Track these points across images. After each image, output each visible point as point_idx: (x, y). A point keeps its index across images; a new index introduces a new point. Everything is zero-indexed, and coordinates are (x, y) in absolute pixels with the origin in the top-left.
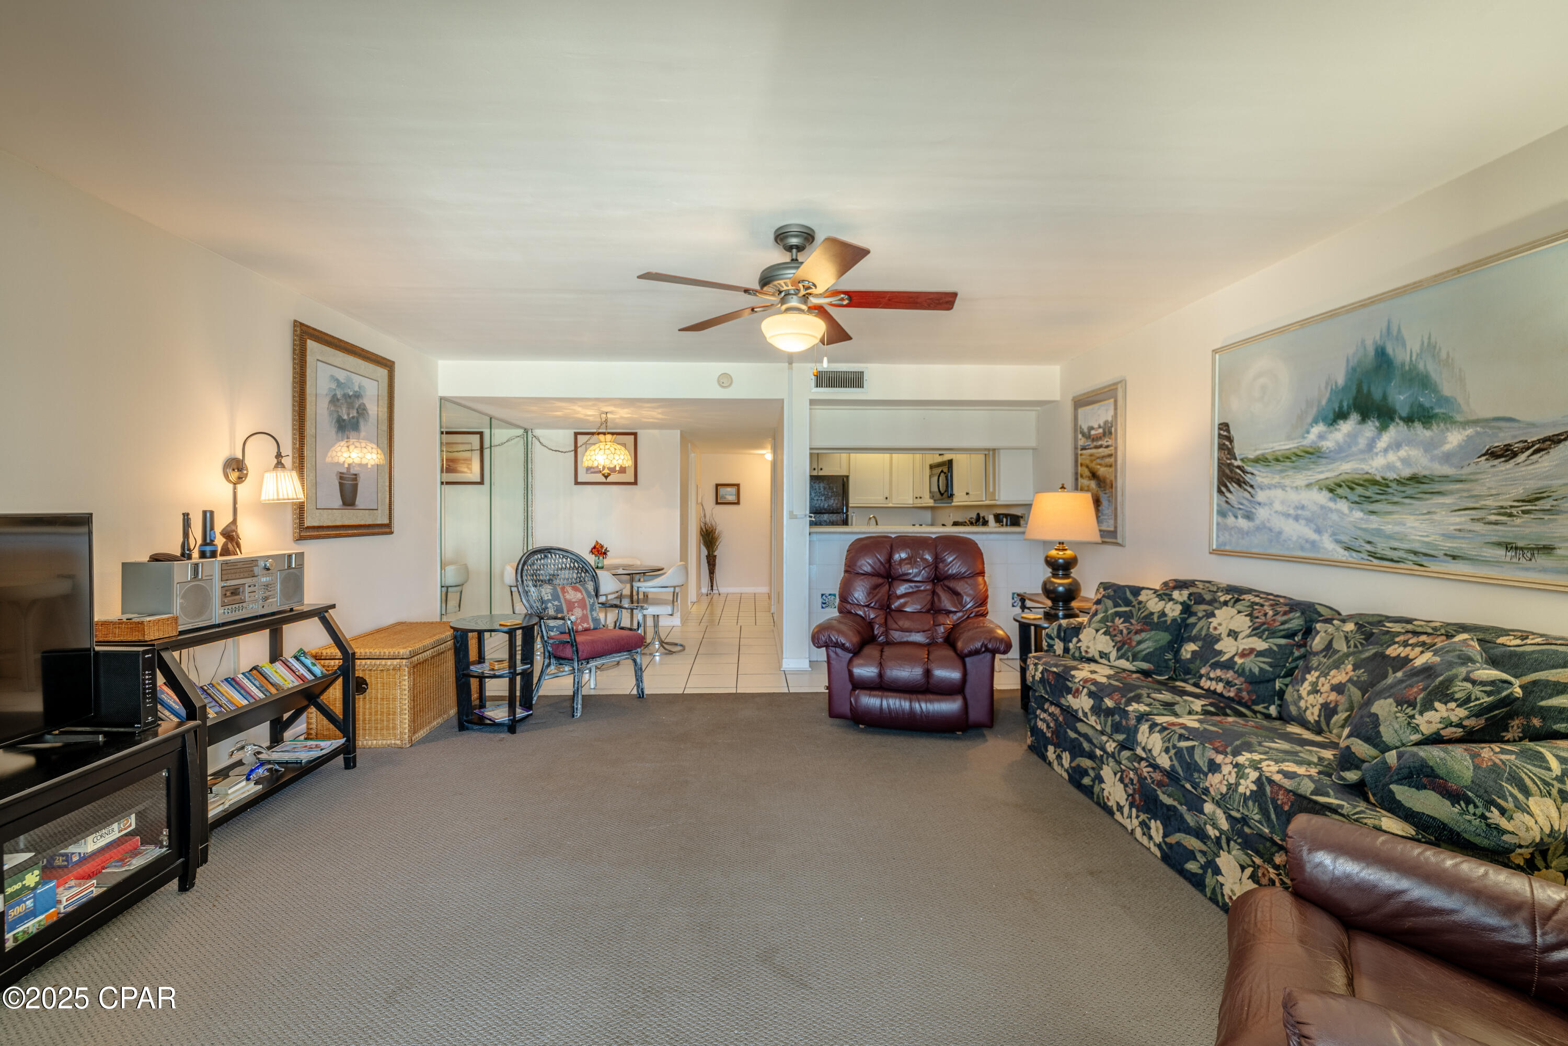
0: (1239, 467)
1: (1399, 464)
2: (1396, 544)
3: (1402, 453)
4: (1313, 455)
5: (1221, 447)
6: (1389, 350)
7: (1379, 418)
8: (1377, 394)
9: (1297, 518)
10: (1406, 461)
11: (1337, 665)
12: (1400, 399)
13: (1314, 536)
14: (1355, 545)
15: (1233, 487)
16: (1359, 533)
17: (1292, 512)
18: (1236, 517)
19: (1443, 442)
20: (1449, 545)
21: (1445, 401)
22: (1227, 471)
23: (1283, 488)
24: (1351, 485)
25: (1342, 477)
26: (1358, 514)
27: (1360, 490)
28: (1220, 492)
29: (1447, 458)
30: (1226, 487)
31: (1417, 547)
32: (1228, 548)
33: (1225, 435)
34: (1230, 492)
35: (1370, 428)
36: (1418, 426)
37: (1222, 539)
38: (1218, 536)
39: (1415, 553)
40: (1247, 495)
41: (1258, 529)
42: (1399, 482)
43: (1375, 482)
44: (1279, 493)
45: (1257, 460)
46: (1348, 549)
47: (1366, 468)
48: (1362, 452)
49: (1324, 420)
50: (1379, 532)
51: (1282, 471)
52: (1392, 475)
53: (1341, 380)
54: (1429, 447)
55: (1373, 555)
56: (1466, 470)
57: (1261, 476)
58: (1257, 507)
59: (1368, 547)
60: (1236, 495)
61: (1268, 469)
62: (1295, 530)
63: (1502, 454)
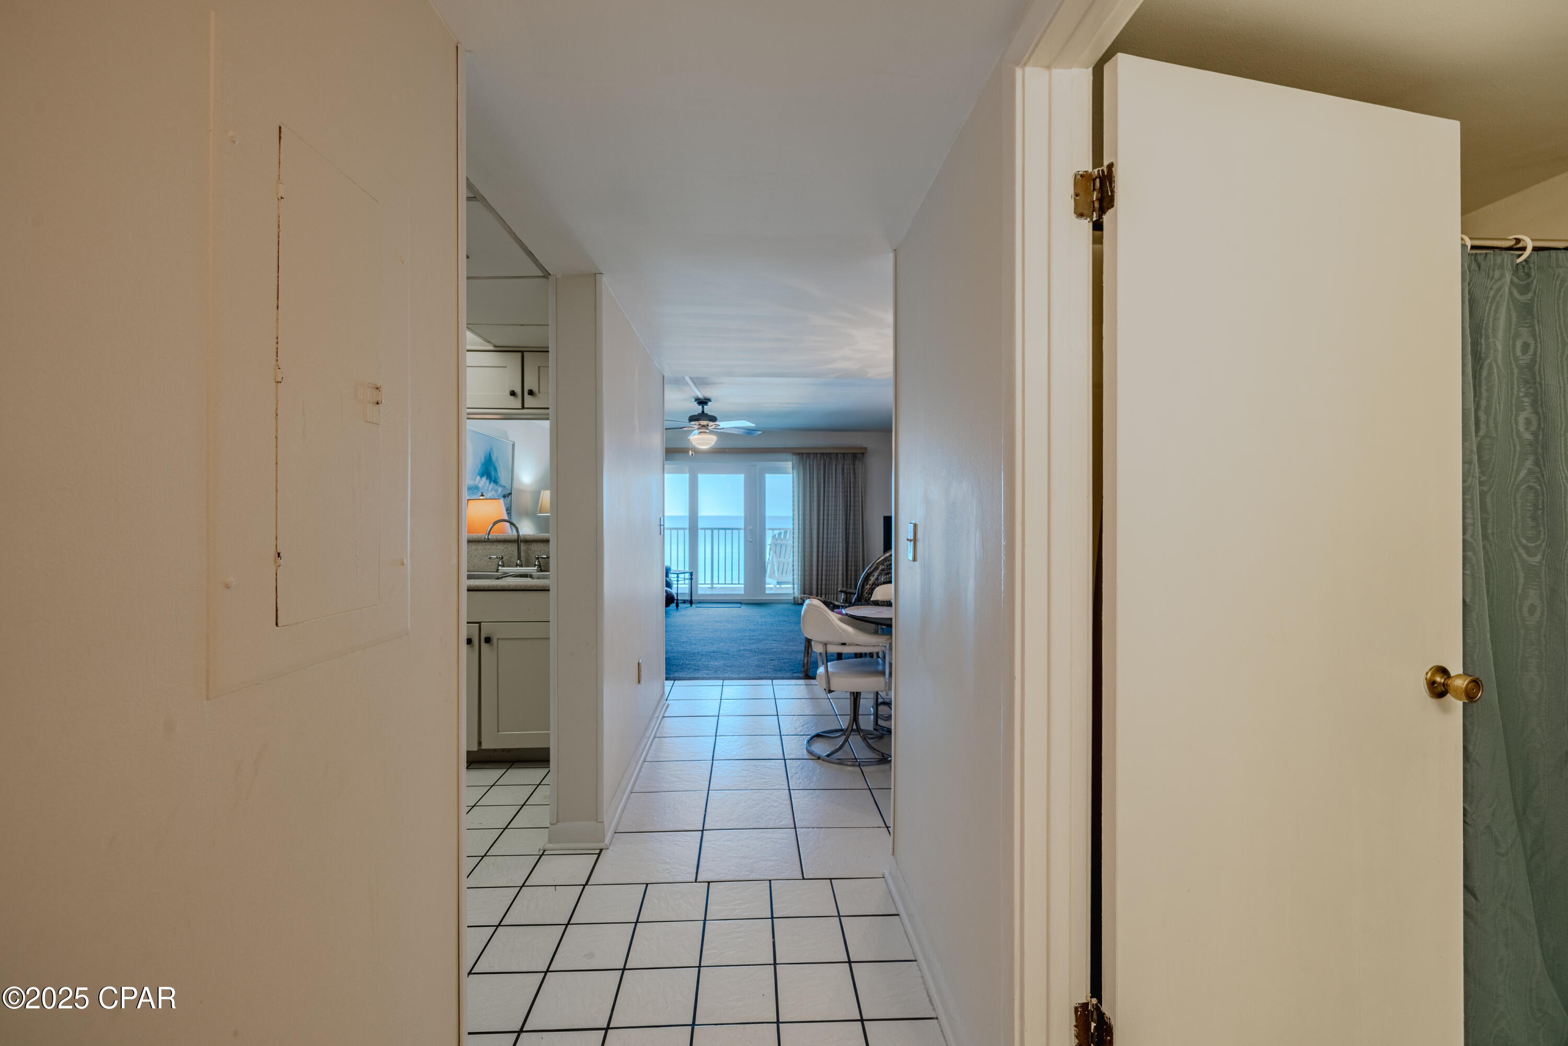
6: (491, 456)
8: (489, 471)
12: (493, 473)
21: (498, 476)
63: (505, 497)
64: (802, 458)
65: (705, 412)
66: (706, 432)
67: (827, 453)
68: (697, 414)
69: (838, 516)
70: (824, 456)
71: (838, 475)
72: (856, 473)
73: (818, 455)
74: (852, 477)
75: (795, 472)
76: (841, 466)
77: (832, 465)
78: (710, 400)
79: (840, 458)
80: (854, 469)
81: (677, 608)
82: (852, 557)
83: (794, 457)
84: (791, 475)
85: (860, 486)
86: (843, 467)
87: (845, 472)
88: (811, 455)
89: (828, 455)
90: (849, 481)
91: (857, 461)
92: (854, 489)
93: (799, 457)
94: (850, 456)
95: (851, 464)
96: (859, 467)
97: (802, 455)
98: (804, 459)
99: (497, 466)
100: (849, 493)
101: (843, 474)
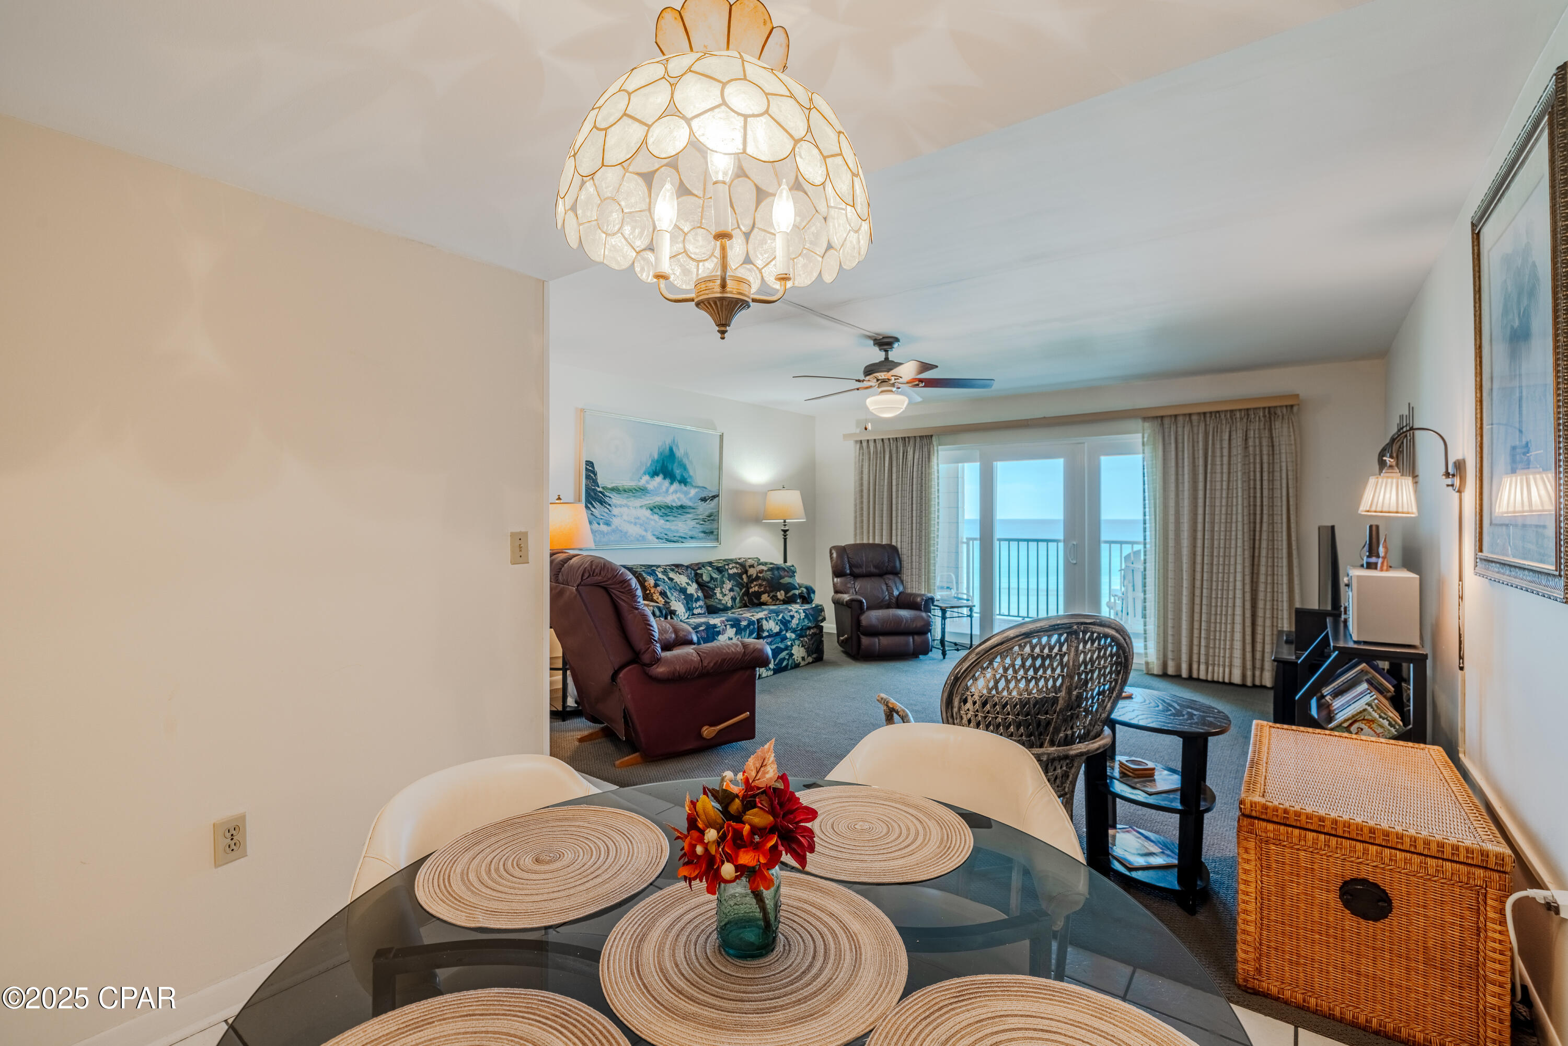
0: (600, 492)
1: (677, 500)
2: (675, 534)
3: (679, 495)
4: (643, 491)
5: (588, 477)
6: (674, 450)
7: (670, 478)
8: (670, 468)
9: (635, 524)
10: (679, 499)
11: (723, 583)
12: (678, 472)
13: (644, 533)
14: (660, 536)
15: (597, 505)
16: (662, 530)
17: (633, 520)
18: (599, 524)
19: (689, 493)
20: (690, 533)
21: (690, 477)
22: (592, 494)
23: (628, 507)
24: (660, 507)
25: (657, 503)
26: (662, 522)
27: (663, 510)
28: (587, 507)
29: (690, 499)
30: (592, 504)
31: (682, 535)
33: (590, 470)
34: (595, 508)
35: (667, 482)
36: (683, 485)
39: (682, 537)
40: (606, 510)
41: (614, 531)
42: (677, 508)
43: (668, 507)
44: (625, 509)
45: (613, 489)
46: (658, 538)
47: (666, 501)
48: (664, 492)
49: (649, 474)
50: (669, 530)
51: (627, 498)
52: (674, 505)
53: (656, 457)
54: (686, 493)
55: (667, 540)
56: (696, 505)
57: (615, 499)
58: (613, 517)
59: (666, 537)
60: (598, 510)
61: (619, 495)
62: (634, 532)
63: (704, 500)
64: (1162, 424)
65: (890, 359)
66: (892, 391)
67: (1211, 413)
68: (877, 361)
69: (1234, 525)
70: (1205, 417)
71: (1234, 452)
72: (1276, 443)
73: (1195, 418)
74: (1265, 452)
75: (1147, 449)
76: (1240, 434)
77: (1221, 432)
78: (897, 340)
79: (1238, 420)
80: (1271, 437)
81: (944, 658)
82: (1265, 601)
83: (1147, 425)
84: (1141, 456)
85: (1284, 468)
86: (1246, 436)
87: (1251, 443)
88: (1180, 419)
89: (1213, 415)
90: (1258, 461)
91: (1277, 423)
92: (1271, 475)
93: (1157, 423)
94: (1261, 414)
95: (1265, 429)
96: (1282, 432)
97: (1162, 420)
98: (1166, 426)
99: (688, 458)
100: (1258, 483)
101: (1246, 447)
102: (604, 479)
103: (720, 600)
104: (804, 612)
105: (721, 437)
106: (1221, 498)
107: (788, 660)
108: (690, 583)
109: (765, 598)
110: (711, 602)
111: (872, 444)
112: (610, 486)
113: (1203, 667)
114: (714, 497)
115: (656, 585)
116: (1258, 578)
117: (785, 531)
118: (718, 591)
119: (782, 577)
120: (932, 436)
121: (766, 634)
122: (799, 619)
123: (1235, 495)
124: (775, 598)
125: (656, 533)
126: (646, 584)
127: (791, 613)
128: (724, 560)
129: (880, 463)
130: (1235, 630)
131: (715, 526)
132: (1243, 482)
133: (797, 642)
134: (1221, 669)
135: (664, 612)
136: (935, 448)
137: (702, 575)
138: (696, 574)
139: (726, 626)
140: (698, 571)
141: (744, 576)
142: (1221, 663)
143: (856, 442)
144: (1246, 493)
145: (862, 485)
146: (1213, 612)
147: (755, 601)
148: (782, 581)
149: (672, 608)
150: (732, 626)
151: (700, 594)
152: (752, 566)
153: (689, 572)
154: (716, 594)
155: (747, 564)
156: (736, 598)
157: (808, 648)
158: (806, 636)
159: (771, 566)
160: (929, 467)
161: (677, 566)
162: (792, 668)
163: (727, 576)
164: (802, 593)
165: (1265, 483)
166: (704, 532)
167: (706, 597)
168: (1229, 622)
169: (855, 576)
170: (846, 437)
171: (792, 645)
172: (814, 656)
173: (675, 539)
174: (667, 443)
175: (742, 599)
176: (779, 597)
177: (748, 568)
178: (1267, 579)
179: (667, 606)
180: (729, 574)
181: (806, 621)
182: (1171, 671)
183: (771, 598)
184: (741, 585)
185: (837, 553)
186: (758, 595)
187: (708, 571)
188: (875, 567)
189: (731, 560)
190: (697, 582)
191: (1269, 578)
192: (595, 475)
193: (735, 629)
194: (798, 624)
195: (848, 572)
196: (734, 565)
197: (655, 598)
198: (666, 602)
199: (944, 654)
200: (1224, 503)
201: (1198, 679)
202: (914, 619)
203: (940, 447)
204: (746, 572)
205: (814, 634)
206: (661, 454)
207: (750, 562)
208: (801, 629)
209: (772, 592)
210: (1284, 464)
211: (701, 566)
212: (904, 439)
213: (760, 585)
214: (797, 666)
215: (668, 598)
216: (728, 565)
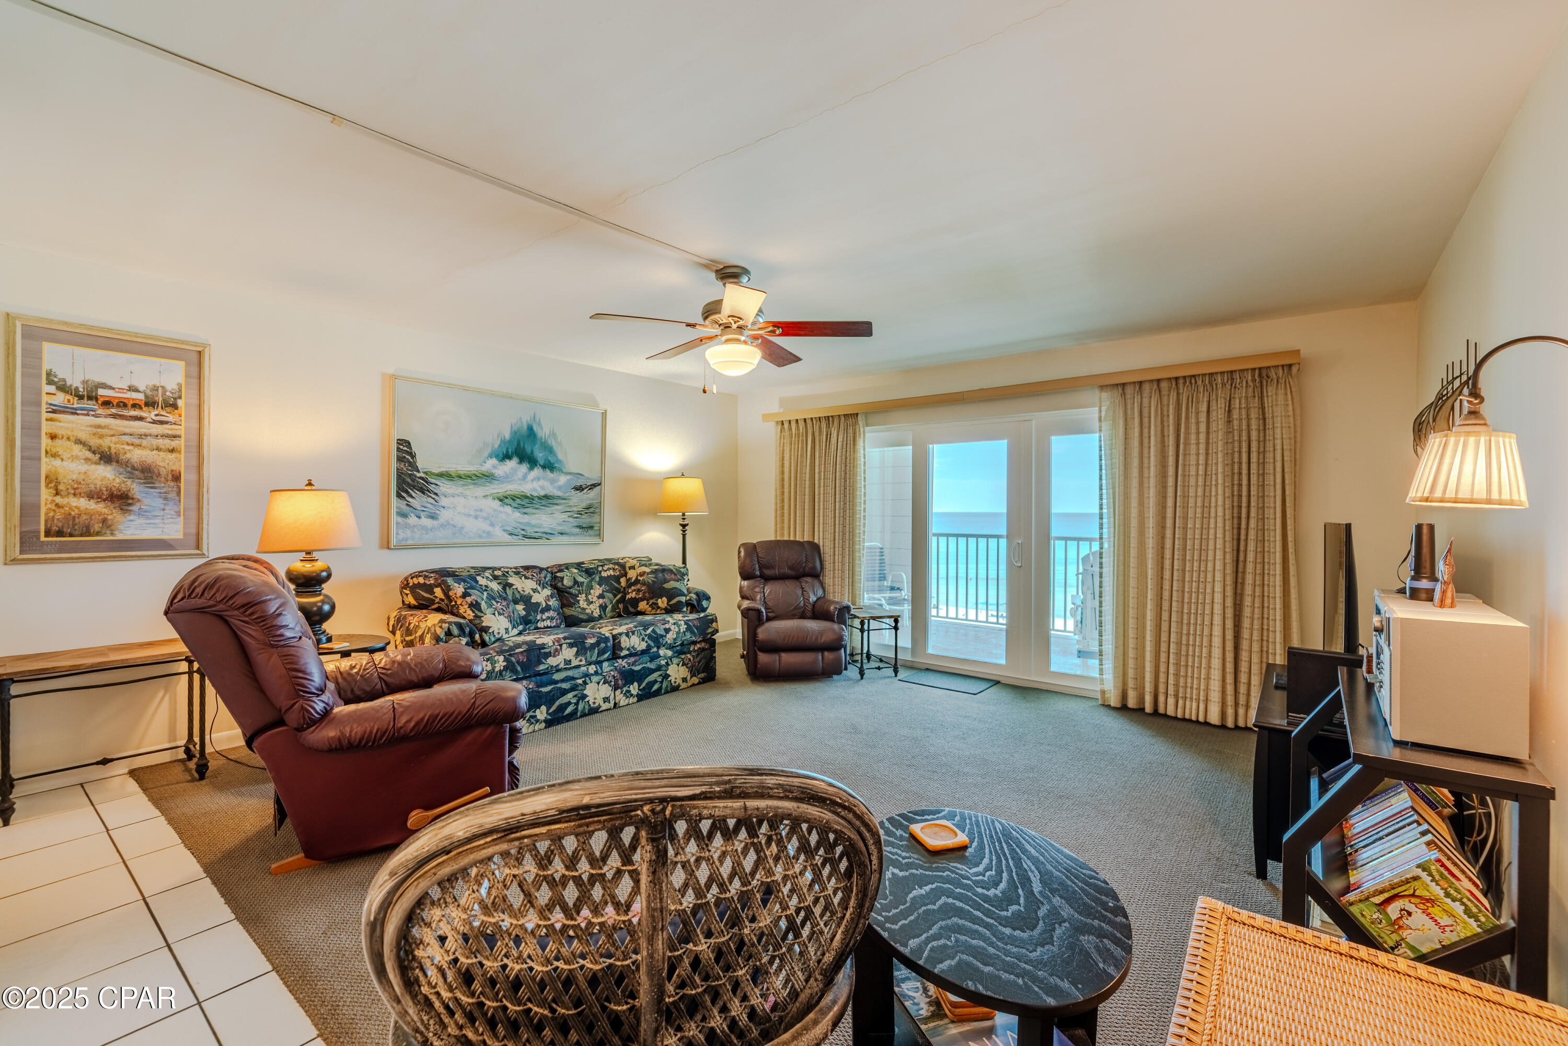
0: (421, 478)
1: (539, 489)
3: (541, 483)
4: (488, 477)
5: (400, 459)
6: (535, 428)
7: (529, 462)
8: (528, 450)
9: (476, 517)
10: (542, 488)
11: (591, 588)
12: (540, 455)
13: (490, 529)
14: (515, 532)
15: (415, 493)
16: (518, 525)
17: (472, 513)
18: (419, 517)
19: (557, 481)
20: (560, 528)
21: (559, 461)
22: (409, 480)
23: (465, 497)
24: (514, 498)
25: (509, 493)
26: (517, 514)
27: (518, 501)
28: (399, 496)
29: (560, 488)
30: (407, 492)
31: (547, 530)
32: (409, 542)
33: (405, 449)
34: (412, 497)
35: (524, 468)
36: (548, 471)
37: (402, 535)
38: (397, 534)
39: (546, 533)
41: (442, 526)
42: (539, 498)
43: (527, 497)
44: (462, 500)
45: (441, 475)
46: (511, 534)
47: (522, 489)
48: (520, 480)
49: (497, 457)
50: (529, 524)
51: (464, 485)
52: (535, 494)
53: (507, 436)
54: (552, 482)
55: (525, 536)
56: (567, 494)
57: (444, 487)
58: (442, 509)
59: (523, 532)
60: (418, 500)
61: (451, 483)
62: (473, 526)
63: (579, 489)
64: (1124, 394)
66: (738, 340)
67: (1185, 377)
69: (1212, 521)
70: (1177, 383)
71: (1213, 427)
72: (1268, 415)
73: (1164, 385)
74: (1254, 426)
75: (1105, 426)
76: (1222, 403)
77: (1198, 402)
78: (746, 271)
79: (1220, 386)
80: (1263, 407)
81: (862, 678)
82: (1252, 619)
83: (1105, 395)
84: (1097, 435)
85: (1279, 447)
86: (1229, 406)
87: (1235, 415)
88: (1146, 387)
89: (1188, 381)
90: (1244, 438)
91: (1270, 389)
92: (1261, 456)
93: (1117, 393)
94: (1250, 378)
95: (1254, 397)
96: (1277, 401)
97: (1123, 389)
98: (1128, 396)
99: (556, 439)
100: (1245, 467)
101: (1229, 421)
102: (425, 462)
103: (584, 609)
104: (686, 623)
105: (604, 415)
106: (1197, 485)
107: (662, 682)
108: (539, 589)
109: (643, 606)
110: (568, 611)
111: (793, 425)
112: (436, 471)
113: (1171, 701)
114: (594, 486)
115: (465, 595)
116: (1243, 589)
117: (684, 526)
118: (582, 598)
119: (666, 581)
120: (857, 414)
121: (625, 653)
122: (678, 633)
123: (1214, 483)
124: (655, 606)
125: (509, 528)
126: (451, 593)
127: (667, 626)
128: (599, 560)
129: (802, 447)
130: (1213, 655)
131: (596, 519)
132: (1225, 465)
133: (675, 661)
134: (1194, 705)
135: (467, 630)
136: (862, 429)
137: (562, 578)
138: (554, 578)
139: (561, 645)
140: (558, 574)
141: (623, 580)
142: (1194, 697)
143: (777, 422)
144: (1228, 479)
145: (783, 473)
146: (1185, 632)
147: (632, 610)
148: (665, 586)
149: (484, 624)
150: (571, 645)
151: (553, 603)
152: (633, 568)
153: (543, 575)
154: (578, 601)
155: (628, 565)
156: (606, 607)
157: (692, 666)
158: (690, 652)
159: (656, 567)
160: (854, 451)
161: (527, 568)
162: (667, 692)
163: (597, 579)
164: (690, 600)
165: (1254, 467)
166: (580, 527)
167: (563, 606)
168: (1204, 644)
169: (767, 579)
170: (766, 417)
171: (667, 664)
172: (702, 675)
173: (536, 535)
174: (524, 421)
175: (613, 609)
176: (660, 604)
177: (627, 569)
178: (1254, 591)
179: (477, 621)
180: (601, 578)
181: (688, 635)
182: (1131, 703)
183: (651, 606)
184: (615, 591)
185: (745, 551)
186: (635, 602)
187: (572, 573)
188: (790, 568)
189: (609, 560)
190: (554, 587)
191: (1258, 589)
192: (413, 456)
193: (575, 649)
194: (675, 639)
195: (758, 573)
196: (611, 566)
197: (461, 611)
198: (476, 616)
199: (862, 673)
200: (1200, 493)
201: (1165, 716)
202: (821, 633)
203: (867, 428)
204: (625, 575)
205: (703, 650)
206: (514, 433)
207: (634, 562)
208: (682, 645)
209: (652, 598)
210: (1278, 442)
211: (562, 568)
212: (827, 418)
213: (639, 591)
214: (675, 689)
215: (481, 611)
216: (602, 566)
